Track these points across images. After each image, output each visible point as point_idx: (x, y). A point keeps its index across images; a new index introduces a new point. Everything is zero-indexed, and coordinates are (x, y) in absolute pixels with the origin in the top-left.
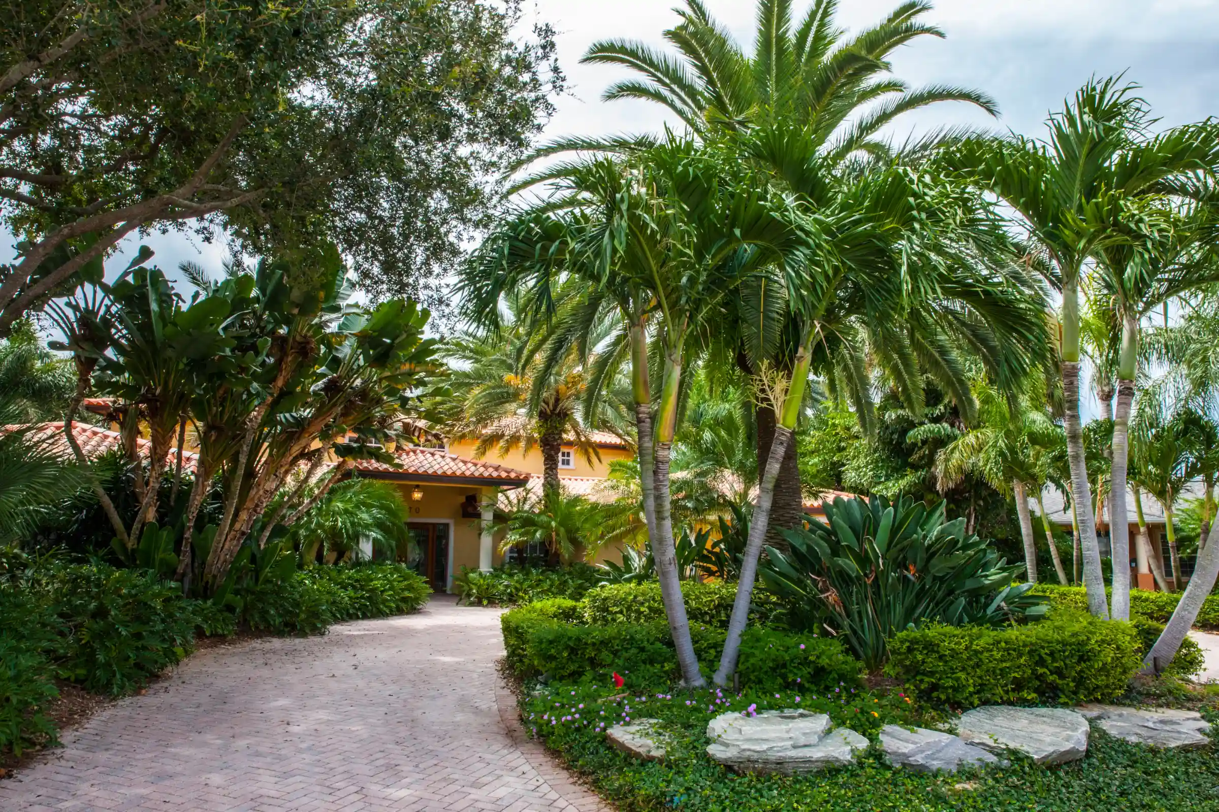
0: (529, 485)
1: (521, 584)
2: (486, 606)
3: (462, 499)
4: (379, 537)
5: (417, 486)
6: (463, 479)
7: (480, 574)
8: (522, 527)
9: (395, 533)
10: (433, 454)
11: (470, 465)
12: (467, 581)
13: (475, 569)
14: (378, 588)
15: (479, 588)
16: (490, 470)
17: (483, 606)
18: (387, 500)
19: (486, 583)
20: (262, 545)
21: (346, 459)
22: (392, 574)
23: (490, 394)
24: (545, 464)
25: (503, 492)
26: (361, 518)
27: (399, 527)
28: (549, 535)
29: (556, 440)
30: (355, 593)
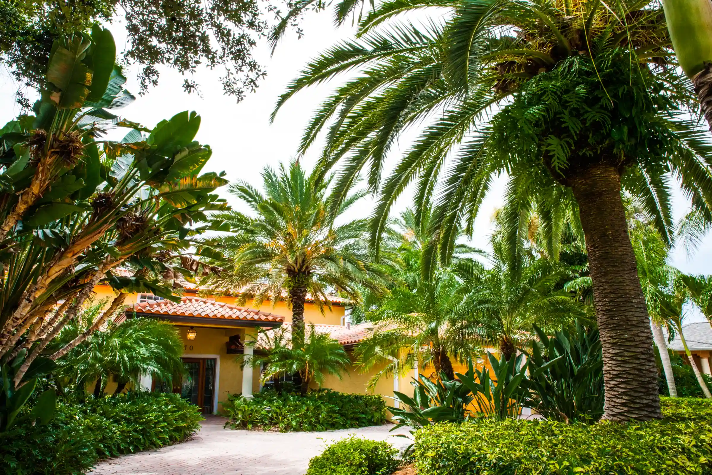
0: (284, 326)
1: (281, 409)
2: (251, 430)
3: (227, 339)
4: (156, 370)
5: (192, 328)
6: (230, 321)
7: (245, 400)
8: (280, 360)
10: (205, 303)
11: (235, 310)
12: (233, 407)
13: (238, 396)
14: (152, 420)
15: (243, 413)
16: (252, 314)
17: (248, 429)
18: (165, 337)
19: (250, 409)
20: (17, 382)
21: (123, 291)
22: (167, 404)
23: (254, 252)
24: (293, 311)
25: (263, 331)
26: (139, 353)
27: (175, 362)
28: (303, 366)
29: (302, 292)
30: (128, 427)
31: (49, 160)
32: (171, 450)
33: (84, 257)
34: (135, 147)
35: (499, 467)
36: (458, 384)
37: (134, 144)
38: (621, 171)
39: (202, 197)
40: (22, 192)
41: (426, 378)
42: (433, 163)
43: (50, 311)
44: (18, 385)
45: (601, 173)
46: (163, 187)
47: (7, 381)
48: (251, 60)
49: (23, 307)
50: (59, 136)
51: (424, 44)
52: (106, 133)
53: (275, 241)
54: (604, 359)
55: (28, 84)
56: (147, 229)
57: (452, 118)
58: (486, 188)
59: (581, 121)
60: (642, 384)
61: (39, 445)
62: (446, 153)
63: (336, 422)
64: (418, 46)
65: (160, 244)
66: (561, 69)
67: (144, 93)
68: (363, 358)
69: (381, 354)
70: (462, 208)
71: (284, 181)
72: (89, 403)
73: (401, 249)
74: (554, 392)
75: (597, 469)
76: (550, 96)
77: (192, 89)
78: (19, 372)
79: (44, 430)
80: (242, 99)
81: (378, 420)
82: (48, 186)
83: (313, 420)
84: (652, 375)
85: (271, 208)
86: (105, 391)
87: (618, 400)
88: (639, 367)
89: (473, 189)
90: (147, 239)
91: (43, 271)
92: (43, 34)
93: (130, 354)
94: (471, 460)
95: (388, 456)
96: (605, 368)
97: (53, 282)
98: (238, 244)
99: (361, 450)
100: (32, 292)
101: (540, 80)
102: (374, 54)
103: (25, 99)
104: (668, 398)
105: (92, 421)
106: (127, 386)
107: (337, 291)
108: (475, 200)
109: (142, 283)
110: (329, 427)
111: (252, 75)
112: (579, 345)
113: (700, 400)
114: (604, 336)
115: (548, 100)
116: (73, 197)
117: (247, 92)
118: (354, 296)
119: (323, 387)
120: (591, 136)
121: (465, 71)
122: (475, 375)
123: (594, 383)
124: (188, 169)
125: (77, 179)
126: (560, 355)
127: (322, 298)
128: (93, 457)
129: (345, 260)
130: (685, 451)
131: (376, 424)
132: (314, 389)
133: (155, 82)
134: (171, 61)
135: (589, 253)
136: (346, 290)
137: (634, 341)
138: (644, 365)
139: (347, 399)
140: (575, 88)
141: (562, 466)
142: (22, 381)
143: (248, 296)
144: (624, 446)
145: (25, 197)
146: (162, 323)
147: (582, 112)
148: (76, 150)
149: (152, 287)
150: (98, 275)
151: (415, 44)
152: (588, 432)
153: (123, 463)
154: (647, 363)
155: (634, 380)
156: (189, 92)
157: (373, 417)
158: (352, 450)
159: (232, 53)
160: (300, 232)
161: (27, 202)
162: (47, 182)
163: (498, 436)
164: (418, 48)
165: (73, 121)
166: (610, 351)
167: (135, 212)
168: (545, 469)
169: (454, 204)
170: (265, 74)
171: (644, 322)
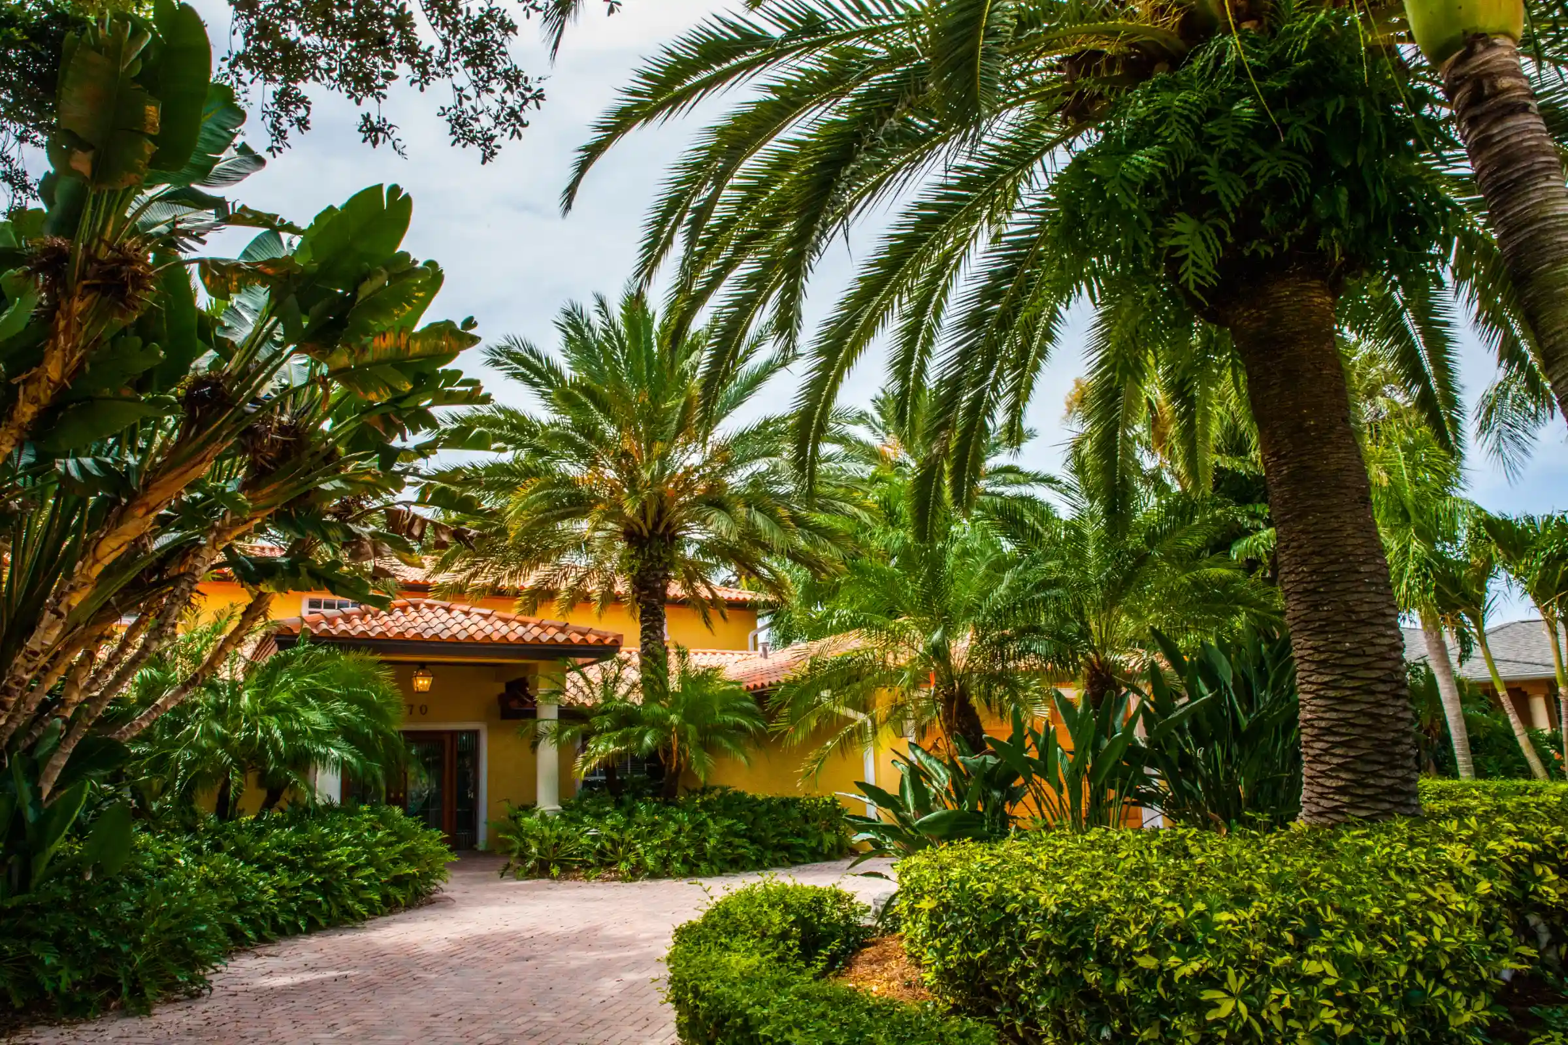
0: (623, 655)
1: (621, 832)
2: (558, 878)
3: (501, 688)
4: (348, 757)
5: (423, 666)
6: (504, 647)
7: (543, 817)
8: (615, 728)
9: (380, 746)
10: (449, 610)
11: (515, 625)
12: (519, 832)
13: (529, 807)
14: (342, 862)
15: (541, 843)
16: (552, 632)
17: (552, 878)
18: (362, 687)
19: (554, 834)
20: (47, 789)
21: (262, 588)
22: (373, 830)
23: (549, 496)
24: (642, 622)
25: (577, 668)
26: (307, 721)
27: (387, 739)
28: (667, 739)
29: (658, 580)
30: (291, 878)
31: (78, 306)
32: (388, 924)
33: (173, 518)
34: (269, 271)
35: (1064, 921)
36: (991, 760)
37: (266, 263)
38: (1335, 288)
39: (425, 376)
40: (24, 376)
41: (923, 751)
42: (931, 284)
43: (109, 638)
44: (49, 797)
45: (1293, 294)
46: (334, 356)
47: (25, 789)
48: (508, 66)
49: (47, 628)
50: (96, 251)
51: (898, 17)
52: (204, 242)
53: (596, 471)
54: (1300, 696)
55: (22, 139)
56: (307, 453)
57: (966, 184)
58: (1049, 336)
59: (1245, 178)
60: (1380, 746)
61: (101, 919)
62: (959, 261)
63: (742, 856)
64: (884, 22)
65: (338, 483)
66: (1198, 64)
67: (279, 149)
68: (791, 715)
69: (829, 704)
70: (996, 381)
71: (609, 339)
72: (207, 831)
73: (875, 480)
74: (1197, 772)
75: (1263, 916)
76: (1175, 124)
77: (381, 135)
78: (48, 769)
79: (112, 890)
80: (493, 153)
81: (831, 849)
82: (82, 360)
83: (691, 852)
84: (1401, 726)
85: (584, 399)
86: (240, 806)
87: (1328, 783)
88: (1376, 711)
89: (1019, 340)
90: (310, 471)
91: (87, 550)
92: (47, 22)
93: (288, 724)
94: (1008, 910)
95: (846, 917)
96: (1304, 715)
97: (108, 572)
98: (515, 480)
99: (787, 906)
100: (63, 594)
101: (1153, 91)
102: (788, 45)
103: (17, 172)
104: (1456, 782)
105: (215, 869)
106: (286, 795)
107: (739, 578)
108: (1025, 365)
109: (303, 570)
110: (727, 866)
111: (512, 100)
112: (1252, 670)
113: (1522, 782)
114: (1301, 647)
115: (1172, 133)
116: (141, 385)
117: (503, 139)
118: (776, 586)
119: (711, 784)
120: (1267, 211)
121: (974, 75)
122: (1028, 741)
123: (1283, 750)
124: (389, 314)
125: (145, 345)
126: (1211, 690)
127: (704, 593)
128: (220, 942)
129: (749, 506)
130: (1453, 874)
131: (828, 858)
132: (692, 787)
133: (303, 124)
134: (335, 75)
135: (1268, 471)
136: (757, 574)
137: (1365, 655)
138: (1384, 706)
139: (764, 807)
140: (1231, 105)
141: (1191, 913)
142: (57, 788)
143: (542, 595)
144: (1327, 869)
145: (31, 389)
146: (353, 656)
147: (1246, 159)
148: (138, 281)
149: (327, 579)
150: (205, 554)
151: (878, 18)
152: (1260, 847)
153: (286, 953)
154: (1390, 702)
155: (1362, 737)
156: (375, 143)
157: (820, 843)
158: (766, 906)
159: (465, 51)
160: (649, 450)
161: (35, 400)
162: (78, 355)
163: (1069, 862)
164: (884, 28)
165: (128, 215)
166: (1313, 679)
167: (281, 414)
168: (1157, 920)
169: (977, 372)
170: (541, 97)
171: (1384, 615)
